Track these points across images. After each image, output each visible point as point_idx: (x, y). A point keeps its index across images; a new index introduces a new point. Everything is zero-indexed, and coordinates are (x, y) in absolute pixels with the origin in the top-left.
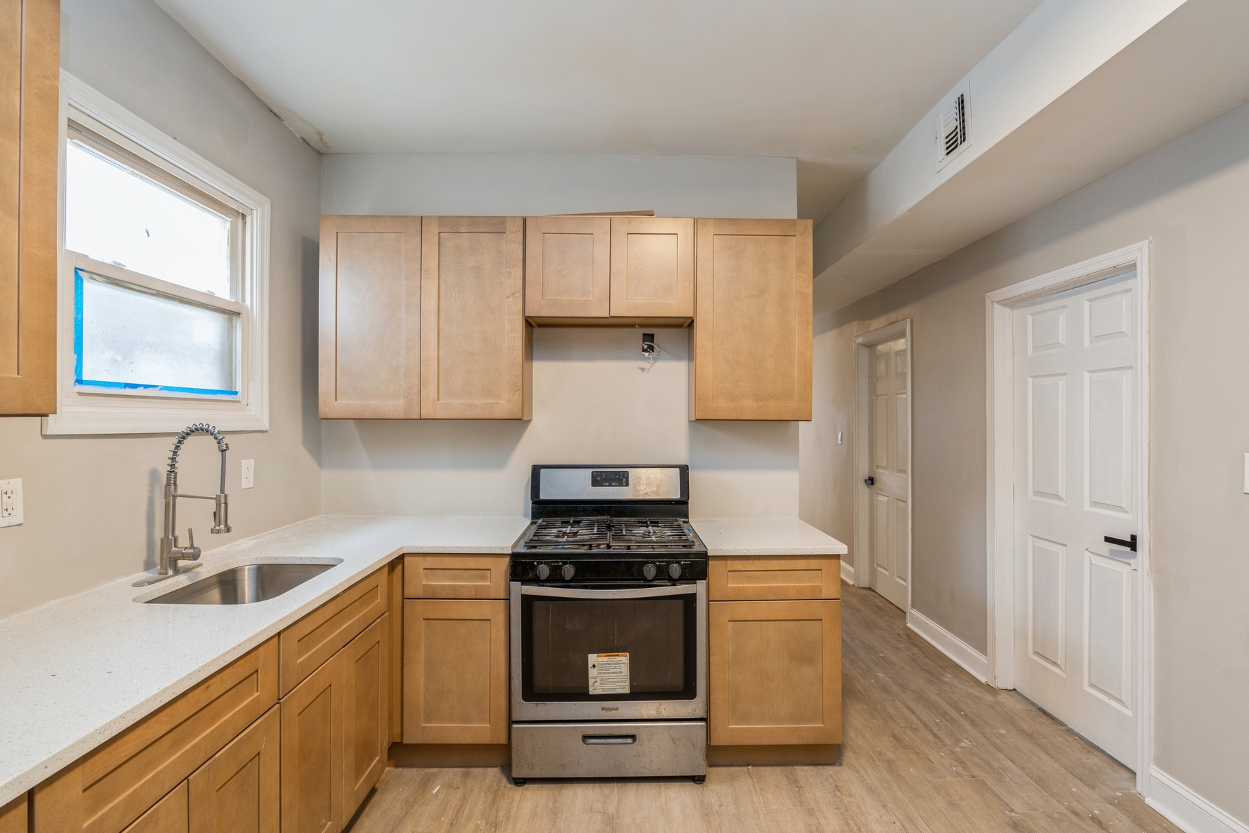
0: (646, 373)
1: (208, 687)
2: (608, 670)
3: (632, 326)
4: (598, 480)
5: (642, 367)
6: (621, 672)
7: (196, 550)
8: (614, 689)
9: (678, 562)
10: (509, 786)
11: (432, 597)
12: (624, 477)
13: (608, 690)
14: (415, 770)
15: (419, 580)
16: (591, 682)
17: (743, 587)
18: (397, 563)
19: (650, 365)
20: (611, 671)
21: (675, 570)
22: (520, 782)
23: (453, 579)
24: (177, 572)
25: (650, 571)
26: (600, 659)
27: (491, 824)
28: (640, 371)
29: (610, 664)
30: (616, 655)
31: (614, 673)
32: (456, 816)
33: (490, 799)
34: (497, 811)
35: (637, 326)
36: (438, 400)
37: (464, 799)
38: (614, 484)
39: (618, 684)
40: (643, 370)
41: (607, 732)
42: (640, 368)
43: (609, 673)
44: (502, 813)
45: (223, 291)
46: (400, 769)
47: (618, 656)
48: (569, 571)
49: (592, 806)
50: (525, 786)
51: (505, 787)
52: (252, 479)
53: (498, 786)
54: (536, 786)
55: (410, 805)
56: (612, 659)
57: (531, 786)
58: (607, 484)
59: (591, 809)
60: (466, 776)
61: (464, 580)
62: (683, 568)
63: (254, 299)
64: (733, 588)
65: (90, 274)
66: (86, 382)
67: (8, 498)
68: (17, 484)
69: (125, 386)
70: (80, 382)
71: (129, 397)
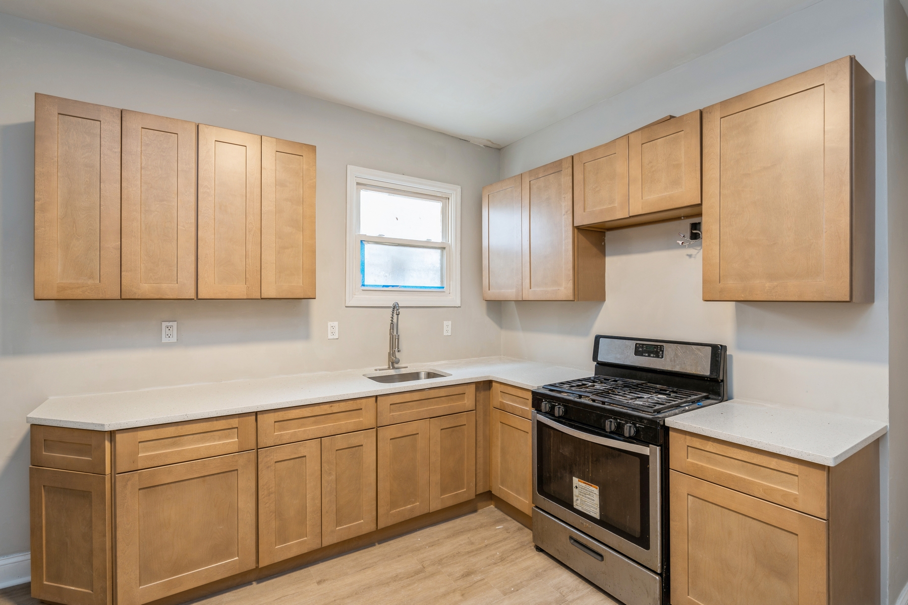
0: (692, 259)
1: (331, 406)
2: (585, 494)
3: (678, 218)
4: (640, 351)
5: (689, 253)
6: (593, 500)
7: (397, 360)
8: (590, 511)
9: (634, 424)
10: (533, 547)
11: (503, 409)
12: (661, 350)
13: (585, 510)
14: (502, 513)
15: (498, 397)
16: (575, 498)
17: (702, 466)
18: (486, 385)
19: (697, 251)
20: (587, 496)
21: (628, 429)
22: (539, 549)
23: (513, 401)
24: (394, 368)
25: (610, 425)
26: (580, 483)
27: (502, 558)
28: (688, 257)
29: (586, 490)
30: (590, 485)
31: (589, 498)
32: (492, 544)
33: (516, 547)
34: (512, 554)
35: (683, 218)
36: (530, 289)
37: (505, 539)
38: (652, 355)
39: (591, 508)
40: (690, 256)
41: (584, 542)
42: (687, 255)
43: (585, 497)
44: (513, 557)
45: (437, 238)
46: (496, 509)
47: (591, 486)
48: (559, 410)
49: (561, 587)
50: (541, 553)
51: (530, 547)
52: (450, 331)
53: (528, 544)
54: (546, 557)
55: (481, 526)
56: (588, 487)
57: (543, 555)
58: (647, 355)
59: (559, 588)
60: (519, 529)
61: (517, 403)
62: (638, 431)
63: (453, 241)
64: (692, 463)
65: (368, 242)
66: (367, 286)
67: (333, 329)
68: (336, 324)
69: (384, 286)
70: (363, 285)
71: (385, 291)
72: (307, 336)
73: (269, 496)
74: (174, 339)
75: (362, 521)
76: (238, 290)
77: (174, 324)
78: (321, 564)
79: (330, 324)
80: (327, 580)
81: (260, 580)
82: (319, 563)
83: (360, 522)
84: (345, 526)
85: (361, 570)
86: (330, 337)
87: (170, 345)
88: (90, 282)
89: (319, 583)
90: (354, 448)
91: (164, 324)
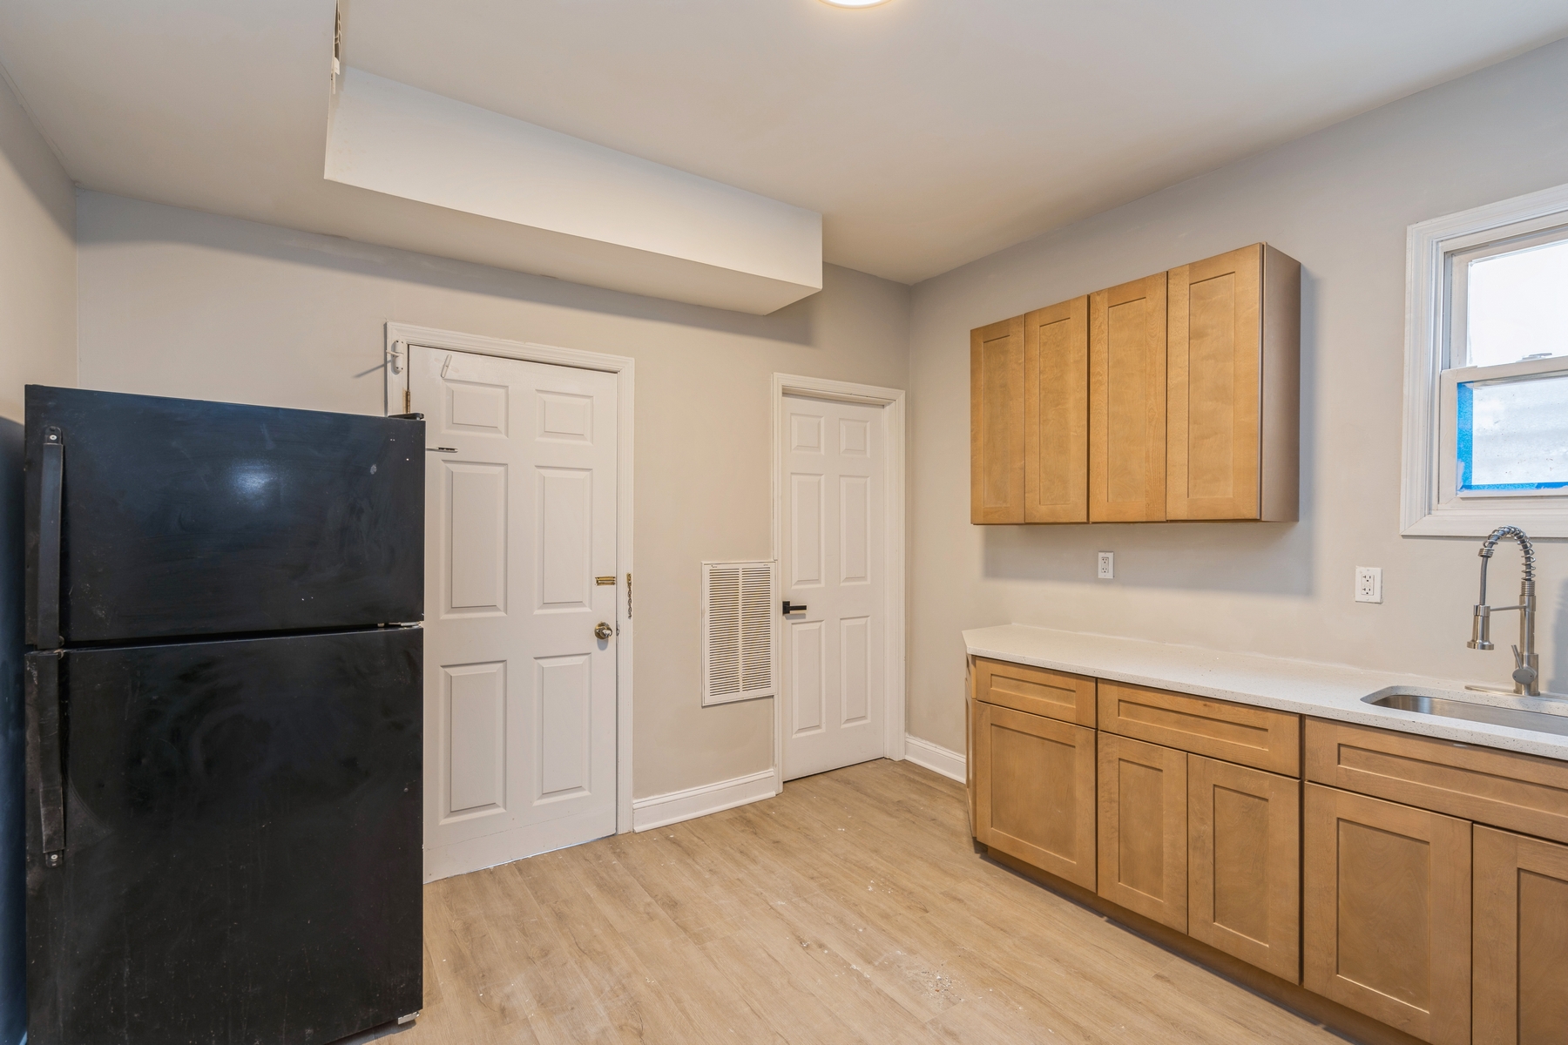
65: (1485, 382)
66: (1478, 487)
67: (1367, 579)
68: (1376, 572)
69: (1539, 486)
70: (1469, 487)
71: (1542, 497)
72: (1307, 590)
73: (1111, 803)
74: (1109, 575)
75: (1268, 946)
76: (1135, 508)
77: (1110, 555)
78: (1198, 968)
79: (1361, 570)
80: (1173, 984)
81: (1114, 920)
82: (1197, 965)
83: (1262, 943)
84: (1231, 930)
85: (1229, 1018)
86: (1360, 596)
87: (1105, 582)
88: (1004, 505)
89: (1158, 977)
90: (1251, 799)
91: (1101, 555)
